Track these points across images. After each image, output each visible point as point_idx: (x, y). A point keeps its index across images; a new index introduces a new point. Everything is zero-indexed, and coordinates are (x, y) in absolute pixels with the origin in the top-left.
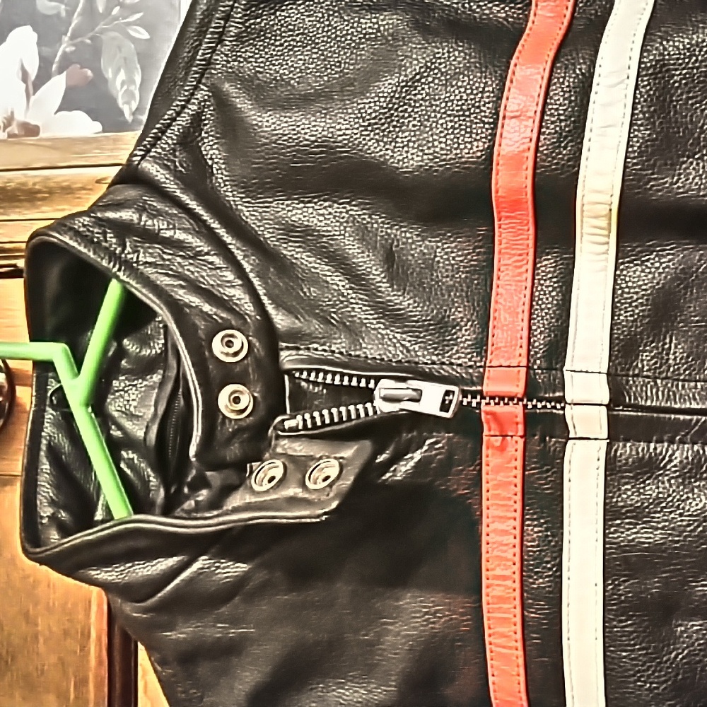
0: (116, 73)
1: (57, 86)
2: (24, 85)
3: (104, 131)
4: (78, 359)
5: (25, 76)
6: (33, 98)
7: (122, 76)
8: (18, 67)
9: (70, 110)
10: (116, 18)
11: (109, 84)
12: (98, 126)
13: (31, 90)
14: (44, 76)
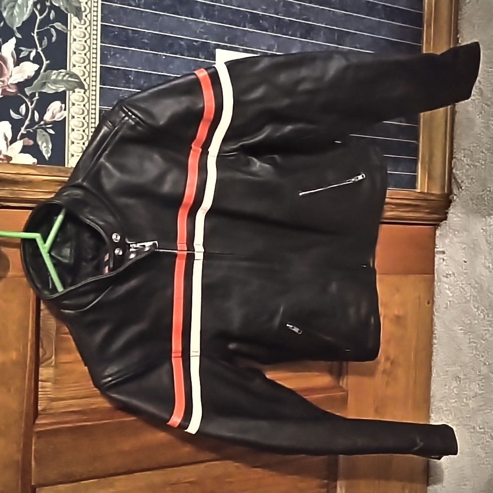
0: (42, 143)
1: (19, 145)
2: (5, 142)
3: (38, 164)
4: (45, 239)
5: (6, 139)
6: (9, 147)
7: (45, 144)
8: (3, 135)
9: (25, 153)
10: (42, 125)
11: (40, 147)
12: (35, 160)
13: (9, 144)
14: (14, 140)
